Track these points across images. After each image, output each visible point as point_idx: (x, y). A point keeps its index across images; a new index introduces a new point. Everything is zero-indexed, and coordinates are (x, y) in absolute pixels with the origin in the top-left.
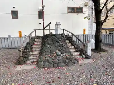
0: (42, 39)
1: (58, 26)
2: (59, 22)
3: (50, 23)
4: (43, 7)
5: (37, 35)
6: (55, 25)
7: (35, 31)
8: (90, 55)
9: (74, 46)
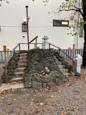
0: (26, 54)
1: (46, 40)
2: (47, 37)
3: (37, 37)
4: (28, 19)
5: (21, 50)
6: (43, 39)
7: (19, 45)
8: (80, 72)
9: (62, 63)
